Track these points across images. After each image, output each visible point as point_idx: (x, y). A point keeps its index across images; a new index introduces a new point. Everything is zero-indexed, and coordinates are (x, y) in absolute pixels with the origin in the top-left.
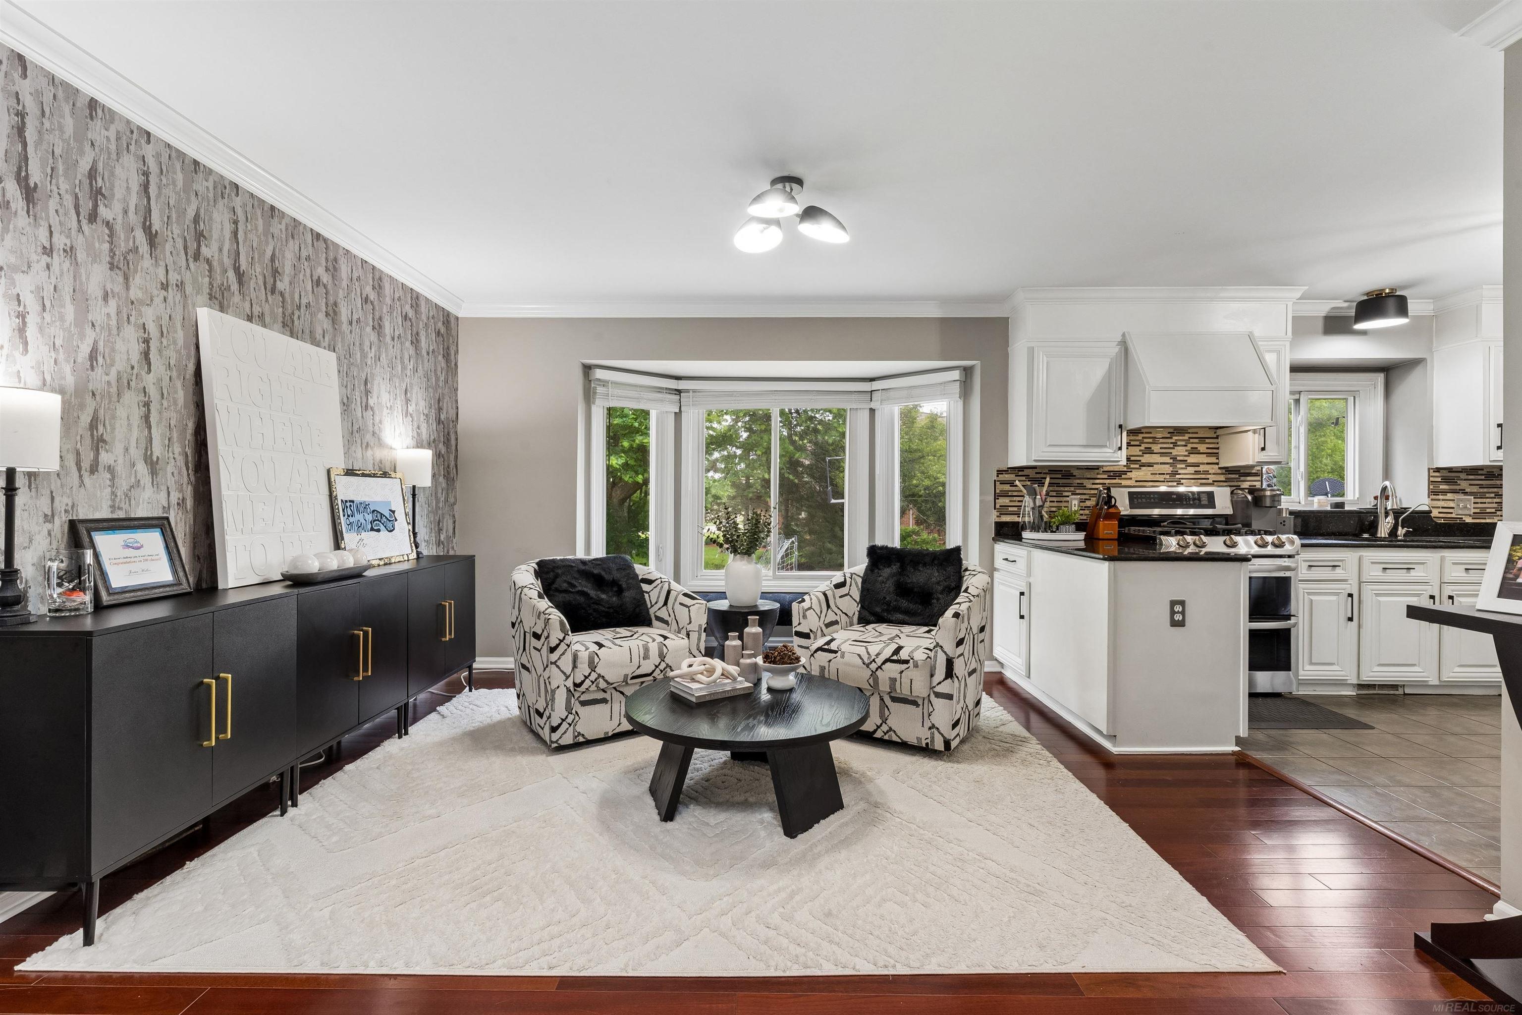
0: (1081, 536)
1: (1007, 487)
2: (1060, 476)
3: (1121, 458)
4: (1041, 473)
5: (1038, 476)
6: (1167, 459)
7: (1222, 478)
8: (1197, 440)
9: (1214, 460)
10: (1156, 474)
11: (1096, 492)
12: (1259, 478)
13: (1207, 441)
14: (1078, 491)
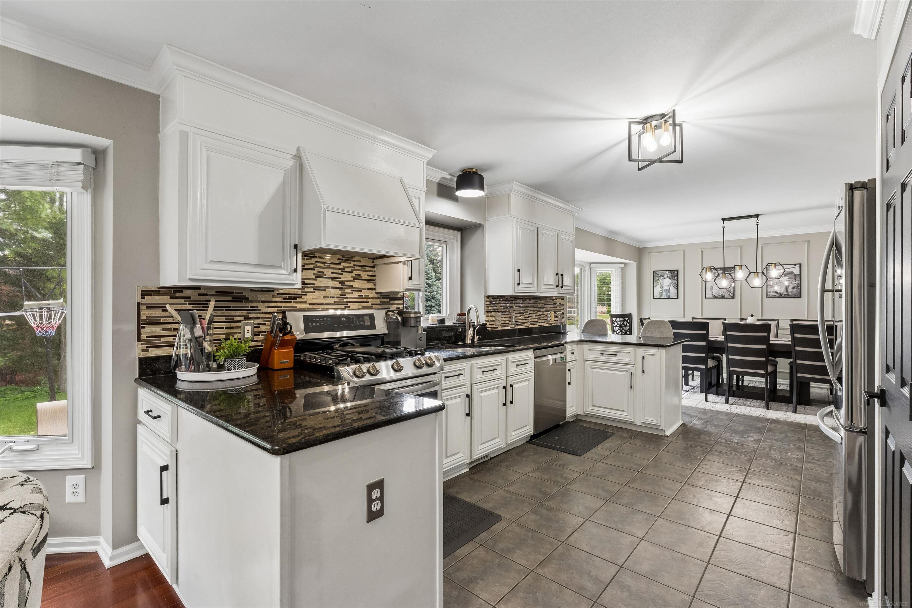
0: (252, 370)
1: (158, 312)
2: (230, 298)
3: (297, 281)
4: (206, 295)
5: (202, 298)
6: (337, 284)
7: (378, 301)
8: (360, 268)
9: (371, 286)
10: (328, 297)
11: (270, 315)
12: (401, 302)
13: (368, 269)
14: (251, 316)
